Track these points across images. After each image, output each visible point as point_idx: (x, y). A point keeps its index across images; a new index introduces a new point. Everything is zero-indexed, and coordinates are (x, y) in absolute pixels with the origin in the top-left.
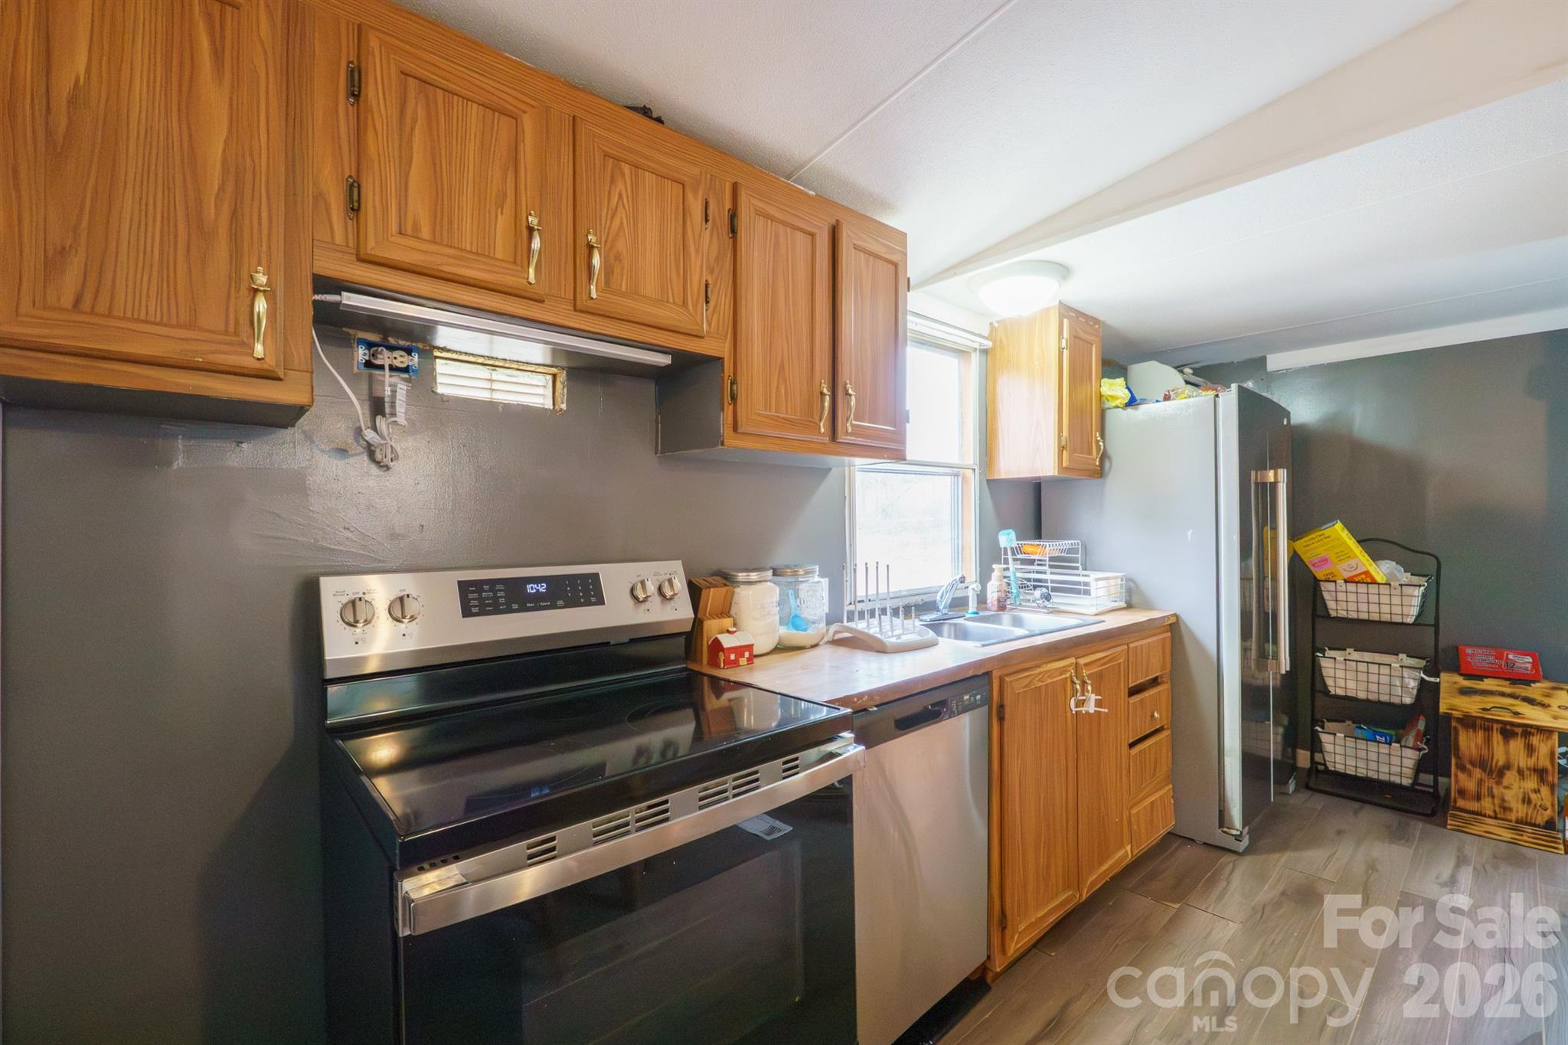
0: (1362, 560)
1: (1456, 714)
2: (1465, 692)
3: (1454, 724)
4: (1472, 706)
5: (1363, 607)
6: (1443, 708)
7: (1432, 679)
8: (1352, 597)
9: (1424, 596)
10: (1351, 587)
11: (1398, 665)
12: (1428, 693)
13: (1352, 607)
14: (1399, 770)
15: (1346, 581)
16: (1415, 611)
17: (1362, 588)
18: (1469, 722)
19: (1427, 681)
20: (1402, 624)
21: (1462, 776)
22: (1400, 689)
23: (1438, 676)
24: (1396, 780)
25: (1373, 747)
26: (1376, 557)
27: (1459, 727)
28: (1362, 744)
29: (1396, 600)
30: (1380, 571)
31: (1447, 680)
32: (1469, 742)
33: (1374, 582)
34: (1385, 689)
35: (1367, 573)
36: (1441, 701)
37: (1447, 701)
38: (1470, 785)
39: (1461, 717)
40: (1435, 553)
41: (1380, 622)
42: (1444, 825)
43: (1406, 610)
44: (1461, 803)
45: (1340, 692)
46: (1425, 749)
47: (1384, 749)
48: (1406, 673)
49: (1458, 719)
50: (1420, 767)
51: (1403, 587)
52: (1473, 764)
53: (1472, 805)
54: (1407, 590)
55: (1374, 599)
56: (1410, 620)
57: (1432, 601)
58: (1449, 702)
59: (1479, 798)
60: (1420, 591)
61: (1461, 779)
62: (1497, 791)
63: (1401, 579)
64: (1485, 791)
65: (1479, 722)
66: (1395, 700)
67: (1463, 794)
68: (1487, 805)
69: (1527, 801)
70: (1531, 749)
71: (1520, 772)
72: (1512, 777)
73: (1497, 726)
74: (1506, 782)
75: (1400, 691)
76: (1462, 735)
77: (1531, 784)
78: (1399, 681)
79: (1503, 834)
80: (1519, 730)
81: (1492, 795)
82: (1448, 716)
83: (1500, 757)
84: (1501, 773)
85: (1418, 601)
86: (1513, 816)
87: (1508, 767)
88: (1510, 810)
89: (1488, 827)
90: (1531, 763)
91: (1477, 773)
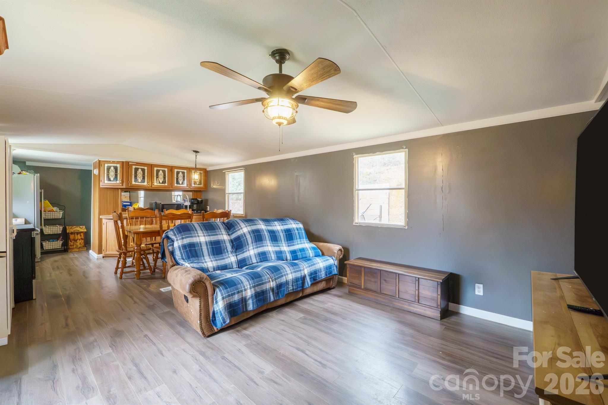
0: (51, 207)
1: (70, 232)
3: (69, 234)
4: (72, 230)
5: (51, 216)
8: (49, 214)
9: (63, 213)
10: (49, 212)
11: (59, 226)
12: (65, 230)
13: (49, 216)
14: (59, 246)
15: (48, 211)
16: (61, 216)
17: (51, 212)
18: (72, 233)
19: (64, 228)
21: (71, 243)
23: (66, 227)
25: (54, 242)
26: (53, 207)
28: (52, 243)
29: (58, 214)
30: (55, 209)
31: (68, 227)
32: (72, 237)
33: (54, 211)
34: (56, 231)
35: (53, 210)
36: (67, 231)
38: (72, 244)
40: (64, 205)
41: (55, 219)
42: (68, 252)
43: (60, 216)
44: (71, 247)
45: (47, 234)
46: (63, 241)
47: (56, 242)
49: (70, 233)
50: (63, 245)
52: (72, 240)
53: (73, 247)
54: (60, 212)
55: (54, 214)
56: (60, 218)
57: (64, 214)
59: (73, 246)
60: (62, 212)
61: (70, 243)
62: (76, 244)
63: (58, 210)
64: (74, 244)
65: (73, 233)
66: (58, 233)
67: (71, 246)
68: (75, 246)
69: (80, 244)
70: (81, 236)
71: (79, 240)
72: (78, 241)
73: (76, 233)
74: (77, 242)
75: (59, 231)
76: (71, 236)
77: (81, 241)
78: (59, 229)
79: (77, 250)
80: (79, 233)
81: (75, 245)
82: (69, 233)
83: (76, 238)
84: (77, 241)
85: (62, 214)
86: (78, 247)
87: (77, 239)
88: (78, 246)
89: (75, 250)
90: (81, 238)
91: (73, 241)
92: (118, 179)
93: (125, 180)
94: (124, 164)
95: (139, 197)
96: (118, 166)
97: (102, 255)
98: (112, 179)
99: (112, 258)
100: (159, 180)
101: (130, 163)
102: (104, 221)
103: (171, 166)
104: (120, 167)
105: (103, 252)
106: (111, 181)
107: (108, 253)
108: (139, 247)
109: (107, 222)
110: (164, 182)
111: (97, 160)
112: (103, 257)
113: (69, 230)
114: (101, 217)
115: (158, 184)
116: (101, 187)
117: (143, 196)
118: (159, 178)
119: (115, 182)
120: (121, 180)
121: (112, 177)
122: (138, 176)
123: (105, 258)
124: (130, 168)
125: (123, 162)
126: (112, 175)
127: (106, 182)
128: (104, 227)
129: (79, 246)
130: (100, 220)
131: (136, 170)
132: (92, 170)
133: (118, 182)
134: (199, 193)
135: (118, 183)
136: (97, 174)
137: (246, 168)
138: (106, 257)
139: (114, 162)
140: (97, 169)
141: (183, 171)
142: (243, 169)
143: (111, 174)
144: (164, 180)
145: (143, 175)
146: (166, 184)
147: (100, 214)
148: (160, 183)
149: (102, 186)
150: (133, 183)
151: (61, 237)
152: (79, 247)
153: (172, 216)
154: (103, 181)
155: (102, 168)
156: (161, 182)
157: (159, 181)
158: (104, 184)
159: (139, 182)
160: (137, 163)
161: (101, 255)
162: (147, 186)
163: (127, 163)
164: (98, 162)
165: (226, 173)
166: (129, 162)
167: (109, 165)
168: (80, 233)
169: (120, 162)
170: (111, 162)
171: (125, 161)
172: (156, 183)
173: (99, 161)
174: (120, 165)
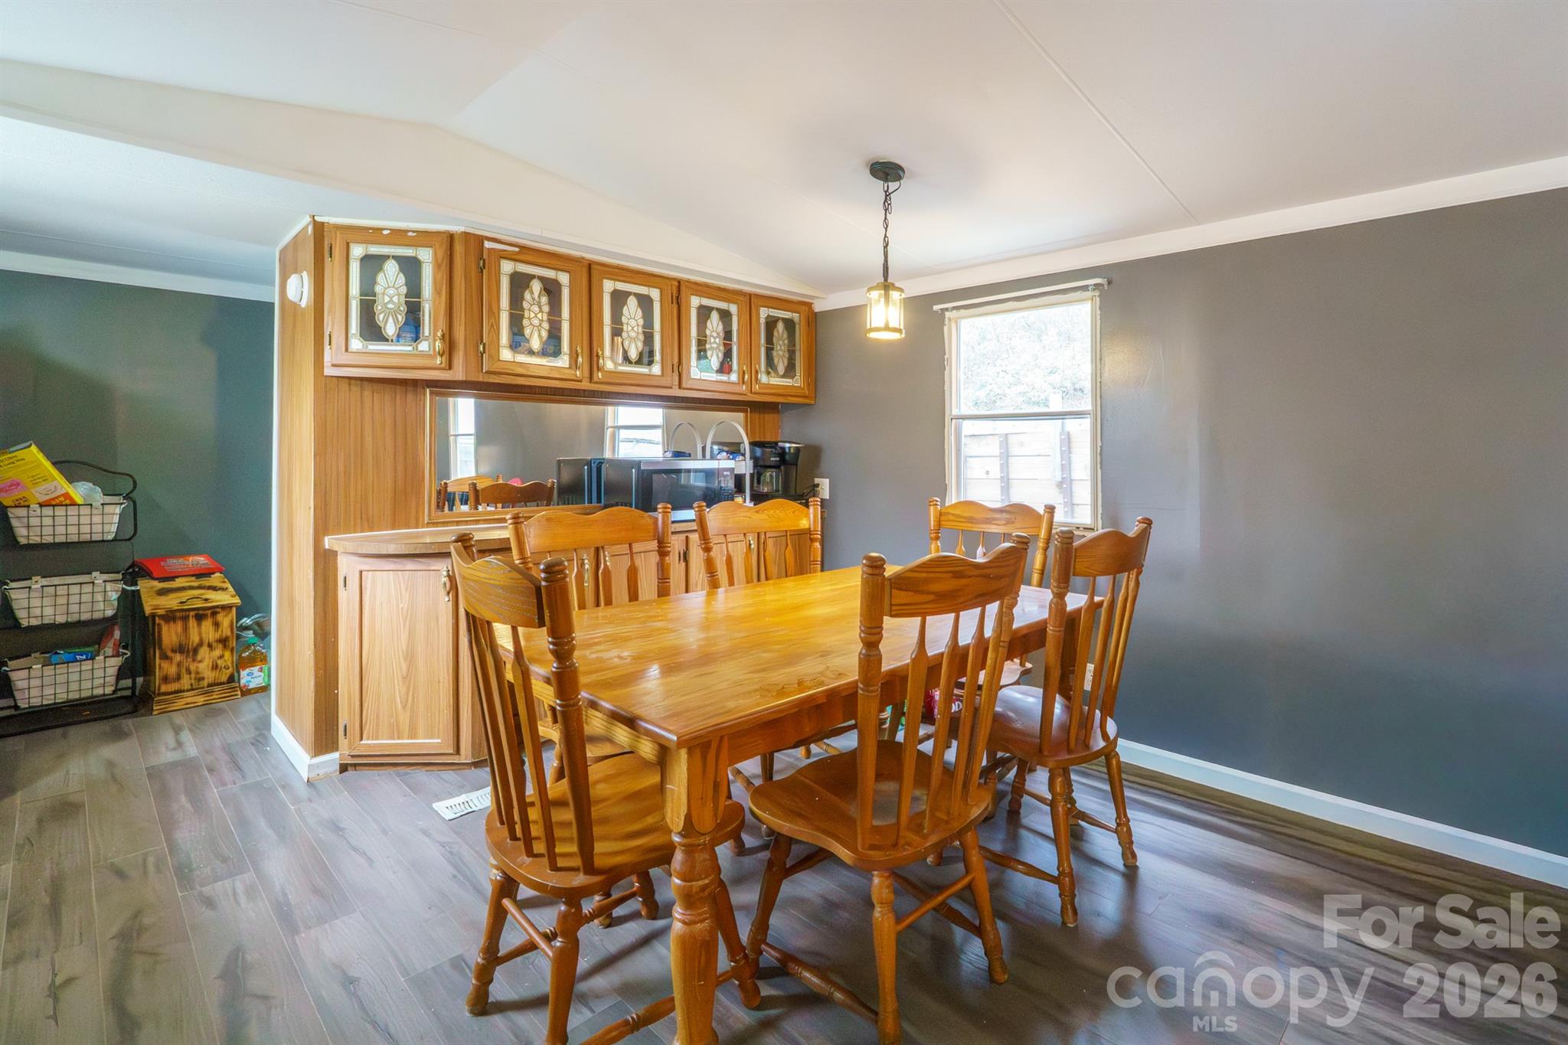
0: (58, 483)
1: (160, 612)
2: (162, 592)
3: (157, 620)
4: (171, 602)
5: (59, 530)
6: (148, 610)
7: (133, 588)
8: (47, 522)
9: (123, 512)
10: (47, 511)
11: (101, 581)
12: (131, 602)
13: (47, 531)
14: (103, 682)
15: (41, 505)
16: (114, 528)
17: (60, 511)
18: (170, 616)
19: (128, 590)
20: (103, 541)
21: (165, 665)
22: (102, 603)
23: (136, 585)
24: (99, 691)
25: (74, 667)
26: (73, 479)
27: (162, 623)
29: (97, 519)
30: (79, 491)
31: (144, 586)
32: (170, 634)
33: (73, 504)
34: (87, 607)
35: (64, 495)
36: (145, 605)
37: (150, 603)
38: (171, 669)
39: (164, 613)
40: (128, 472)
41: (80, 543)
42: (152, 712)
43: (107, 528)
44: (164, 688)
45: (34, 622)
46: (127, 654)
47: (89, 665)
48: (109, 586)
49: (161, 617)
51: (105, 506)
52: (174, 651)
53: (175, 686)
54: (107, 509)
55: (72, 520)
56: (110, 537)
58: (151, 603)
59: (178, 678)
60: (118, 510)
61: (164, 667)
62: (193, 667)
63: (98, 497)
64: (184, 670)
65: (178, 614)
66: (97, 615)
67: (166, 679)
68: (186, 682)
69: (215, 667)
70: (217, 625)
71: (210, 646)
72: (204, 652)
73: (192, 613)
74: (199, 657)
75: (101, 606)
76: (165, 628)
77: (217, 652)
78: (99, 597)
79: (201, 700)
80: (209, 612)
81: (189, 672)
82: (153, 616)
83: (195, 639)
84: (196, 651)
85: (116, 519)
86: (205, 683)
87: (201, 644)
88: (203, 679)
89: (189, 700)
90: (218, 636)
91: (178, 657)
92: (426, 330)
93: (460, 334)
94: (459, 248)
95: (452, 432)
96: (425, 255)
97: (336, 755)
98: (390, 330)
99: (391, 770)
100: (626, 343)
101: (487, 244)
102: (346, 566)
103: (674, 279)
104: (437, 266)
105: (343, 741)
106: (383, 339)
107: (373, 743)
108: (706, 856)
109: (361, 572)
110: (646, 360)
111: (308, 219)
112: (344, 768)
113: (153, 598)
114: (328, 542)
115: (622, 368)
116: (329, 371)
117: (472, 431)
118: (624, 335)
119: (410, 348)
120: (439, 334)
121: (391, 320)
122: (529, 319)
123: (350, 773)
124: (489, 274)
125: (451, 237)
126: (390, 306)
127: (356, 344)
128: (346, 599)
129: (209, 676)
130: (325, 563)
131: (520, 283)
132: (273, 304)
133: (424, 346)
134: (769, 417)
135: (423, 355)
136: (303, 304)
137: (1109, 283)
138: (355, 765)
139: (398, 236)
140: (305, 274)
141: (723, 305)
142: (1085, 288)
143: (387, 299)
144: (647, 349)
145: (550, 314)
146: (656, 369)
147: (322, 527)
148: (627, 359)
149: (334, 365)
150: (506, 354)
151: (117, 634)
152: (210, 685)
153: (950, 584)
154: (338, 338)
155: (332, 268)
156: (633, 355)
157: (625, 352)
158: (344, 359)
159: (531, 352)
160: (524, 249)
161: (331, 759)
162: (569, 374)
163: (475, 242)
164: (310, 229)
165: (947, 314)
166: (481, 239)
167: (375, 250)
168: (214, 614)
169: (438, 233)
170: (385, 232)
171: (462, 229)
172: (612, 359)
173: (319, 228)
174: (435, 254)
